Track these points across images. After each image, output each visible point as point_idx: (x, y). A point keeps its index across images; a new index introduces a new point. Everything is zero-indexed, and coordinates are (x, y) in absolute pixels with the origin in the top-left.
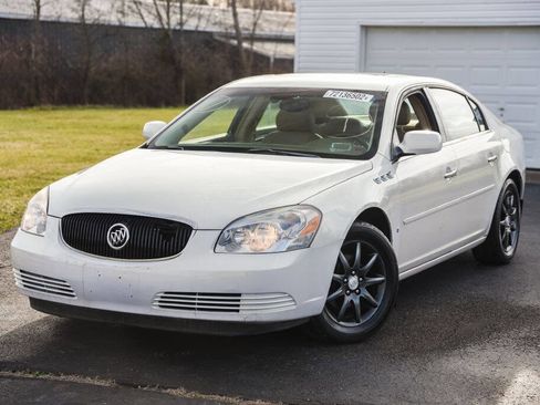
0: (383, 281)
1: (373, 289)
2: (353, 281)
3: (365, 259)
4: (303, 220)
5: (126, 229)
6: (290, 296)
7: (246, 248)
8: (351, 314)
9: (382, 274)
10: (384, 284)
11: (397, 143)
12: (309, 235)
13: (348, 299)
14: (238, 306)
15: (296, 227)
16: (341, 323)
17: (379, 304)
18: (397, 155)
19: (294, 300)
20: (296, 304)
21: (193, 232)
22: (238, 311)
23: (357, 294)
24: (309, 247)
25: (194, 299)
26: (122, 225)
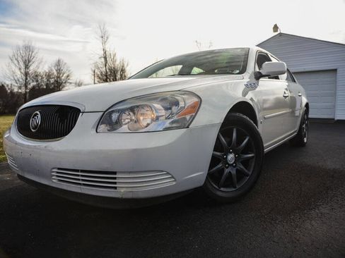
0: (253, 157)
1: (246, 163)
2: (231, 157)
3: (240, 140)
4: (182, 104)
5: (39, 116)
6: (168, 173)
7: (125, 128)
8: (229, 182)
9: (252, 152)
10: (254, 159)
11: (257, 70)
12: (188, 117)
13: (227, 171)
14: (115, 183)
15: (175, 109)
16: (222, 189)
17: (250, 173)
18: (258, 76)
19: (173, 177)
20: (175, 181)
21: (81, 114)
22: (116, 188)
23: (234, 167)
24: (188, 127)
25: (78, 175)
26: (38, 112)
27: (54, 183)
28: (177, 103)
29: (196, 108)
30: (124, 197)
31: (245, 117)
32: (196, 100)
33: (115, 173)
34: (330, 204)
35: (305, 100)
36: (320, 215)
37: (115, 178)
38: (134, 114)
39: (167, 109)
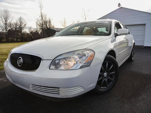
0: (114, 73)
1: (111, 76)
3: (109, 66)
4: (87, 55)
5: (22, 59)
6: (81, 87)
7: (62, 68)
8: (105, 84)
9: (114, 71)
11: (116, 32)
14: (59, 92)
15: (84, 58)
16: (101, 88)
17: (113, 80)
18: (116, 35)
19: (83, 88)
20: (84, 89)
21: (42, 60)
22: (59, 94)
23: (107, 78)
24: (89, 66)
25: (42, 88)
26: (21, 58)
27: (31, 89)
28: (85, 55)
29: (93, 57)
30: (63, 98)
31: (112, 56)
32: (92, 53)
33: (59, 88)
34: (146, 93)
35: (133, 41)
36: (143, 99)
37: (59, 90)
38: (66, 60)
39: (80, 58)
